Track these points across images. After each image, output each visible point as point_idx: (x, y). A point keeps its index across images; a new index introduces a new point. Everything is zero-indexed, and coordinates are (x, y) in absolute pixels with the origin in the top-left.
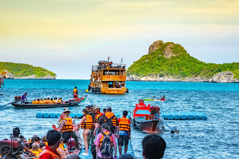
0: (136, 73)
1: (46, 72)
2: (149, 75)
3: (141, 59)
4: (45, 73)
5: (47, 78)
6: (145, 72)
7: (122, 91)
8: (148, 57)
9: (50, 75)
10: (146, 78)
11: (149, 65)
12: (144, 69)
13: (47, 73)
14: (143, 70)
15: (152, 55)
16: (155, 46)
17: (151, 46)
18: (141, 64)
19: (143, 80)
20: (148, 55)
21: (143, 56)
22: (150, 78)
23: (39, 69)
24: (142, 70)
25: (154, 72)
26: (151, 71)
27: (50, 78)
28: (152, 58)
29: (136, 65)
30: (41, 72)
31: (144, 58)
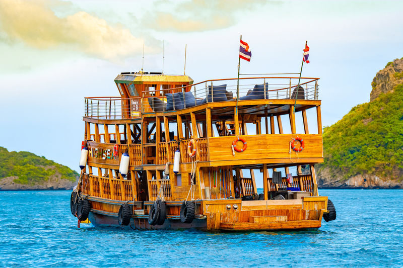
0: (332, 164)
1: (48, 167)
2: (374, 170)
3: (345, 118)
4: (46, 169)
5: (51, 186)
6: (363, 158)
7: (304, 212)
8: (370, 110)
9: (60, 176)
10: (365, 180)
11: (375, 135)
12: (358, 151)
13: (50, 170)
14: (355, 153)
15: (382, 103)
16: (391, 76)
17: (379, 75)
18: (346, 135)
19: (356, 185)
20: (369, 106)
21: (353, 109)
22: (377, 178)
23: (26, 160)
24: (352, 152)
25: (393, 159)
26: (380, 156)
27: (61, 187)
28: (384, 113)
29: (331, 138)
30: (32, 167)
31: (358, 113)
